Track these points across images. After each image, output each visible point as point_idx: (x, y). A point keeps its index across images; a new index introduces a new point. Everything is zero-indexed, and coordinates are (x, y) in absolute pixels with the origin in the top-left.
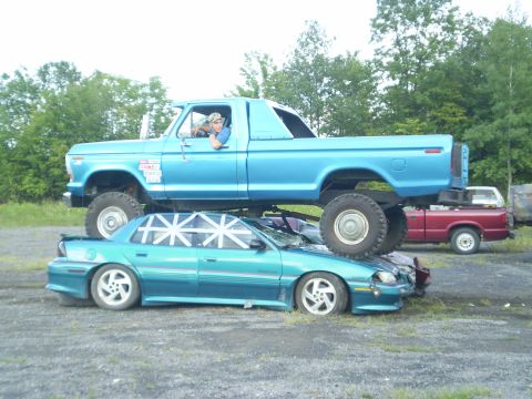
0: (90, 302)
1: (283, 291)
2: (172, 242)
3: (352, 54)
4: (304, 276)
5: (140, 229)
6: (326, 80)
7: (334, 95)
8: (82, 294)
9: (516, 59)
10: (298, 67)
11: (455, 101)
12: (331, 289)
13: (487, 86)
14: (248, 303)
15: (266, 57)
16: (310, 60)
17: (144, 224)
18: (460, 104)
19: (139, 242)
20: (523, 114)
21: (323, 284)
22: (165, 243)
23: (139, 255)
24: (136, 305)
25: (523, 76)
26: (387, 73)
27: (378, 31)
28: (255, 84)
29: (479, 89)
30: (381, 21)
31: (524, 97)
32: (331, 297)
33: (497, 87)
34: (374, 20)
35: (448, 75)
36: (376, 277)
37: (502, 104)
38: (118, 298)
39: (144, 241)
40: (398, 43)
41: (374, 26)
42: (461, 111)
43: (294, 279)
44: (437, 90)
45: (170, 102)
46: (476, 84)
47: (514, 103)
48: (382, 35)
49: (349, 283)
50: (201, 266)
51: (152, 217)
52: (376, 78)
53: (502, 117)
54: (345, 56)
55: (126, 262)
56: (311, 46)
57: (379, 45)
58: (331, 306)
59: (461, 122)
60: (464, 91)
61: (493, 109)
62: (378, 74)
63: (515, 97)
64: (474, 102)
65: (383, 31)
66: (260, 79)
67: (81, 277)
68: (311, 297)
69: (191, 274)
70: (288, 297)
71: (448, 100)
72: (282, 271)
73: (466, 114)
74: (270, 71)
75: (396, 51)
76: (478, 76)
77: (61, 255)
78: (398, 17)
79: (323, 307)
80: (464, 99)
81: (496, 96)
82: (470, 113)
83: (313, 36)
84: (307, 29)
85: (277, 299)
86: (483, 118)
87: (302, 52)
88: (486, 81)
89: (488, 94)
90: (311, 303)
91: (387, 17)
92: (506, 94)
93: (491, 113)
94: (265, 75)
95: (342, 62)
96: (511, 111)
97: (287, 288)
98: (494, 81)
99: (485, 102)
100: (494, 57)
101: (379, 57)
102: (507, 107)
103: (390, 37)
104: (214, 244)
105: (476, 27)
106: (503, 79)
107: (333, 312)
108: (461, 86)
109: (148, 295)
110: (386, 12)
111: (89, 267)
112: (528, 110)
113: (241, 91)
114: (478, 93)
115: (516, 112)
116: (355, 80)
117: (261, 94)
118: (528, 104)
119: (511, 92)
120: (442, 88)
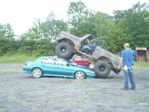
2: (50, 63)
3: (62, 19)
4: (77, 71)
6: (55, 26)
7: (57, 30)
10: (48, 22)
11: (88, 32)
12: (82, 74)
13: (96, 29)
14: (65, 76)
15: (40, 19)
16: (51, 20)
17: (44, 59)
20: (104, 36)
21: (81, 73)
25: (104, 27)
26: (71, 25)
27: (69, 14)
28: (36, 26)
29: (93, 30)
30: (69, 11)
31: (104, 32)
32: (82, 76)
33: (98, 29)
34: (68, 11)
35: (86, 26)
37: (99, 34)
39: (44, 63)
40: (74, 17)
41: (68, 12)
43: (75, 72)
44: (83, 29)
45: (13, 30)
46: (93, 29)
47: (102, 33)
49: (86, 73)
52: (68, 26)
53: (99, 37)
54: (60, 20)
56: (52, 17)
57: (69, 17)
61: (97, 35)
62: (69, 25)
65: (70, 14)
66: (38, 25)
68: (78, 75)
69: (54, 70)
70: (73, 76)
71: (86, 32)
72: (72, 70)
74: (41, 23)
75: (73, 19)
76: (93, 27)
78: (73, 10)
79: (80, 78)
81: (97, 32)
83: (52, 14)
84: (51, 13)
85: (71, 76)
87: (49, 18)
88: (95, 27)
89: (95, 31)
91: (71, 10)
92: (100, 31)
93: (96, 36)
94: (39, 24)
95: (59, 21)
97: (73, 74)
98: (97, 28)
99: (95, 33)
100: (98, 22)
101: (69, 20)
102: (100, 35)
103: (72, 15)
105: (92, 13)
106: (99, 27)
108: (89, 29)
110: (71, 9)
112: (105, 35)
113: (33, 28)
114: (93, 31)
115: (102, 36)
116: (63, 26)
117: (38, 29)
118: (105, 34)
119: (101, 31)
120: (85, 29)
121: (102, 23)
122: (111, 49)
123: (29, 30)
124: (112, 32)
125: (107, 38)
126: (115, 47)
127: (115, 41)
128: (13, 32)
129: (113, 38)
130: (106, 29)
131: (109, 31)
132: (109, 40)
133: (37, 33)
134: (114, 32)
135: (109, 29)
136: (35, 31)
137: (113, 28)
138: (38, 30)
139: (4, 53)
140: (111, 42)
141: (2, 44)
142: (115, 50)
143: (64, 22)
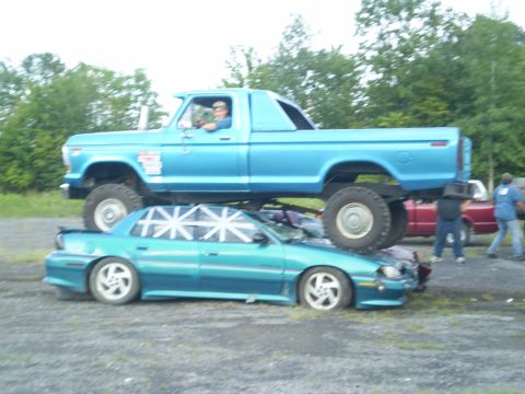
0: (89, 296)
1: (286, 285)
2: (173, 235)
3: (336, 48)
4: (308, 271)
5: (141, 222)
6: (310, 73)
7: (318, 89)
8: (80, 287)
9: (498, 54)
10: (284, 60)
11: (437, 95)
12: (335, 284)
13: (469, 81)
14: (251, 298)
15: (251, 50)
16: (294, 54)
17: (144, 217)
18: (442, 98)
19: (138, 235)
20: (505, 109)
21: (327, 279)
22: (166, 236)
23: (140, 248)
24: (136, 299)
25: (506, 71)
26: (371, 67)
27: (363, 26)
28: (239, 77)
29: (461, 83)
30: (365, 15)
31: (505, 92)
32: (335, 291)
33: (480, 81)
34: (358, 14)
35: (431, 69)
36: (380, 272)
37: (484, 98)
38: (118, 292)
39: (144, 233)
40: (381, 37)
41: (358, 20)
42: (443, 105)
43: (298, 273)
44: (420, 84)
45: (156, 95)
46: (460, 78)
47: (496, 97)
48: (366, 30)
49: (354, 278)
50: (202, 260)
51: (152, 210)
52: (359, 72)
53: (484, 112)
54: (328, 50)
55: (126, 256)
56: (296, 40)
57: (362, 39)
58: (335, 301)
59: (444, 116)
60: (447, 86)
61: (476, 103)
62: (362, 67)
63: (497, 91)
64: (457, 96)
65: (367, 25)
66: (245, 72)
67: (79, 270)
68: (314, 292)
69: (192, 268)
70: (291, 292)
71: (432, 95)
72: (286, 265)
73: (449, 108)
74: (255, 64)
75: (381, 45)
76: (461, 70)
77: (59, 248)
78: (381, 11)
80: (446, 93)
81: (478, 90)
82: (452, 107)
83: (297, 29)
84: (292, 22)
85: (279, 292)
86: (465, 112)
87: (287, 46)
88: (467, 75)
89: (468, 89)
90: (314, 298)
91: (370, 11)
92: (489, 89)
93: (473, 107)
94: (250, 68)
95: (326, 56)
96: (493, 106)
97: (290, 283)
98: (478, 75)
99: (467, 96)
101: (362, 51)
102: (488, 102)
103: (373, 32)
104: (215, 238)
105: (457, 22)
106: (486, 73)
107: (337, 307)
108: (443, 80)
109: (149, 289)
110: (370, 6)
111: (88, 261)
112: (511, 103)
113: (226, 83)
114: (460, 87)
115: (498, 106)
116: (339, 74)
118: (510, 98)
119: (494, 87)
120: (425, 82)
125: (518, 114)
130: (515, 78)
143: (342, 57)
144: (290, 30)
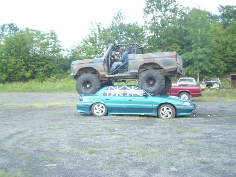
1: (154, 109)
2: (117, 95)
3: (135, 23)
6: (124, 33)
7: (128, 40)
8: (88, 112)
10: (113, 28)
11: (177, 43)
12: (170, 110)
13: (190, 37)
15: (100, 23)
16: (118, 25)
17: (107, 89)
18: (179, 44)
19: (106, 95)
20: (204, 49)
22: (115, 95)
24: (106, 115)
25: (204, 33)
26: (150, 31)
27: (146, 14)
28: (95, 34)
29: (186, 38)
30: (147, 9)
31: (204, 42)
32: (170, 113)
33: (194, 37)
34: (144, 9)
35: (174, 32)
37: (195, 44)
39: (108, 95)
40: (154, 18)
41: (144, 11)
42: (179, 47)
43: (157, 105)
44: (170, 38)
45: (59, 42)
46: (185, 36)
47: (200, 44)
48: (147, 15)
49: (176, 106)
50: (127, 102)
51: (109, 87)
52: (144, 33)
53: (196, 50)
54: (132, 23)
55: (102, 102)
56: (119, 19)
57: (146, 19)
58: (170, 116)
59: (179, 51)
60: (181, 39)
61: (192, 46)
62: (146, 31)
63: (201, 41)
64: (184, 43)
65: (148, 13)
66: (97, 32)
68: (163, 112)
69: (123, 105)
71: (174, 43)
72: (153, 103)
73: (181, 48)
74: (102, 29)
75: (153, 21)
76: (186, 33)
77: (81, 101)
78: (153, 8)
79: (167, 116)
80: (180, 42)
81: (193, 41)
82: (182, 47)
83: (119, 15)
84: (117, 12)
85: (152, 112)
86: (188, 50)
87: (115, 21)
88: (189, 34)
89: (190, 40)
90: (163, 114)
91: (150, 8)
92: (197, 40)
93: (191, 48)
94: (99, 31)
95: (131, 26)
96: (199, 47)
98: (193, 35)
99: (189, 43)
100: (193, 25)
101: (146, 24)
102: (197, 46)
103: (151, 16)
104: (130, 95)
106: (196, 34)
108: (179, 36)
110: (149, 6)
111: (90, 104)
112: (206, 46)
113: (89, 37)
114: (186, 40)
115: (201, 47)
116: (136, 33)
117: (98, 39)
118: (206, 44)
119: (199, 40)
120: (172, 37)
121: (201, 27)
122: (216, 69)
123: (84, 41)
124: (217, 42)
125: (209, 51)
126: (222, 66)
127: (222, 57)
128: (60, 44)
129: (219, 51)
130: (208, 36)
131: (213, 40)
132: (212, 54)
133: (96, 46)
134: (220, 41)
135: (213, 37)
136: (93, 43)
137: (219, 35)
138: (98, 41)
139: (46, 77)
140: (215, 57)
141: (44, 63)
142: (223, 71)
143: (138, 26)
144: (116, 15)
